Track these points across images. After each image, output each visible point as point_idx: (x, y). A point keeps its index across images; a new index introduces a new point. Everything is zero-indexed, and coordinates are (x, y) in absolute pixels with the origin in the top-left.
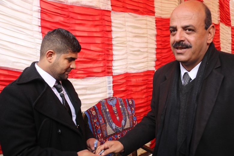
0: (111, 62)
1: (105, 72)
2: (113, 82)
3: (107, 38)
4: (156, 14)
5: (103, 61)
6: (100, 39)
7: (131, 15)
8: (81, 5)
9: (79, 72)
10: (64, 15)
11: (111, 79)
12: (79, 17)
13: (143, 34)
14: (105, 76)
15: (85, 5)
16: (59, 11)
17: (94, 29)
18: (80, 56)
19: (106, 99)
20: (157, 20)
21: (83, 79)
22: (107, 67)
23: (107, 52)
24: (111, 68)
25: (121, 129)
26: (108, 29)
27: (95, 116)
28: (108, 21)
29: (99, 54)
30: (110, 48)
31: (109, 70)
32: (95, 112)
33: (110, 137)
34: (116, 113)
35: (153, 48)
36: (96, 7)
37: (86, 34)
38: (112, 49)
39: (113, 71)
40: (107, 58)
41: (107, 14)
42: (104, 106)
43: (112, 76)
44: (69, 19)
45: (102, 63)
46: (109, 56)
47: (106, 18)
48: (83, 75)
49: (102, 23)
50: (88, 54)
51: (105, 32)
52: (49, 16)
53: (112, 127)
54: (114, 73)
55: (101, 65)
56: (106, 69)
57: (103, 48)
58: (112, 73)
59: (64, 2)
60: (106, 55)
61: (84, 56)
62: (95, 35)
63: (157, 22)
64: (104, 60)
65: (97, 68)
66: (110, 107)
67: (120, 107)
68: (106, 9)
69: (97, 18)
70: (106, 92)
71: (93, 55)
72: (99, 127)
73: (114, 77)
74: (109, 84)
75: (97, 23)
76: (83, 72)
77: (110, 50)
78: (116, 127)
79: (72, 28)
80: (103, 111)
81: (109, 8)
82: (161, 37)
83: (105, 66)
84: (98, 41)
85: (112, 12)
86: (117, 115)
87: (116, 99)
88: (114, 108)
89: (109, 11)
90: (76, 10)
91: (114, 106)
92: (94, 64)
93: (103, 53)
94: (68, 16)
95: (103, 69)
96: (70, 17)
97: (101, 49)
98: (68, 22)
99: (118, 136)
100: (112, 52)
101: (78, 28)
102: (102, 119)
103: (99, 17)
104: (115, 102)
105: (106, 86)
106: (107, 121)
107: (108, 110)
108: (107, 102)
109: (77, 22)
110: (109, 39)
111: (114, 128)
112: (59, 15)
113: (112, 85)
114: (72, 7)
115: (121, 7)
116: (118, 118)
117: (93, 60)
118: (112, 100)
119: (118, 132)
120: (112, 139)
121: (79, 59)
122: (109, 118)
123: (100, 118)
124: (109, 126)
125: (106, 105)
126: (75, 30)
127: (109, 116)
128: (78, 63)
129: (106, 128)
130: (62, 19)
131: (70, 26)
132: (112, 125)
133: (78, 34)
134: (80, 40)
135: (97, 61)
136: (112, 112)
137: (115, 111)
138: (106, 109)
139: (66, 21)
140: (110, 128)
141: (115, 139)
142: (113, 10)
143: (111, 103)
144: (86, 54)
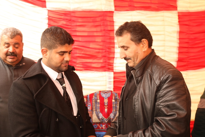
0: (112, 59)
1: (105, 68)
2: (114, 78)
3: (109, 37)
4: (178, 9)
5: (104, 58)
6: (101, 37)
7: (139, 13)
8: (82, 10)
9: (77, 65)
10: (67, 19)
11: (111, 74)
12: (80, 20)
13: (158, 31)
14: (105, 71)
15: (85, 9)
16: (62, 17)
17: (94, 29)
18: (80, 52)
20: (180, 14)
21: (81, 71)
22: (107, 64)
23: (108, 50)
24: (112, 64)
25: (106, 120)
26: (109, 28)
28: (110, 21)
30: (111, 46)
31: (110, 67)
32: (86, 99)
33: (95, 124)
34: (106, 105)
35: (174, 47)
37: (86, 34)
38: (114, 47)
40: (107, 55)
41: (109, 14)
42: (96, 96)
44: (71, 23)
45: (102, 59)
46: (110, 53)
47: (108, 19)
48: (81, 69)
49: (104, 23)
50: (87, 51)
51: (106, 31)
53: (98, 116)
54: (115, 70)
55: (101, 61)
56: (107, 65)
57: (105, 45)
58: (113, 69)
59: (67, 9)
60: (107, 52)
61: (83, 52)
62: (95, 34)
63: (180, 17)
64: (105, 56)
65: (97, 63)
66: (102, 99)
67: (113, 101)
68: (108, 10)
69: (98, 19)
70: (106, 85)
71: (92, 52)
73: (115, 73)
74: (110, 79)
75: (97, 24)
76: (82, 66)
77: (112, 48)
78: (102, 117)
79: (73, 30)
80: (94, 100)
81: (112, 8)
82: (188, 33)
83: (106, 62)
84: (99, 39)
85: (115, 12)
86: (106, 107)
87: (110, 93)
88: (106, 101)
89: (112, 12)
90: (77, 15)
91: (106, 99)
92: (94, 59)
93: (104, 51)
94: (70, 20)
95: (103, 65)
96: (72, 20)
98: (70, 24)
99: (103, 126)
100: (114, 50)
101: (79, 29)
102: (91, 107)
103: (100, 18)
104: (109, 95)
105: (106, 81)
106: (94, 110)
107: (99, 101)
109: (78, 24)
110: (111, 37)
111: (100, 117)
112: (62, 20)
113: (112, 80)
114: (74, 12)
116: (106, 110)
118: (106, 93)
119: (104, 123)
120: (97, 126)
121: (78, 55)
122: (98, 108)
123: (89, 105)
124: (95, 114)
125: (98, 96)
126: (76, 31)
127: (98, 106)
128: (77, 58)
129: (92, 115)
130: (64, 22)
131: (72, 28)
132: (98, 114)
133: (78, 34)
134: (80, 39)
135: (97, 57)
136: (102, 103)
137: (106, 103)
138: (98, 99)
139: (68, 24)
140: (96, 116)
141: (100, 128)
142: (116, 10)
143: (104, 95)
144: (85, 51)
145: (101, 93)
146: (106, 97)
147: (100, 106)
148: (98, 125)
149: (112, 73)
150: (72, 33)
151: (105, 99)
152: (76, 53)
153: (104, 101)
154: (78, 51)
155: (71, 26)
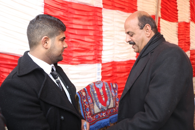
0: (101, 51)
1: (95, 60)
2: (102, 69)
3: (99, 32)
5: (95, 51)
6: (93, 32)
7: (118, 12)
8: (78, 2)
9: (74, 59)
10: (64, 10)
11: (100, 66)
12: (76, 12)
14: (95, 63)
15: (81, 2)
16: (60, 7)
17: (88, 23)
18: (76, 46)
19: (94, 83)
21: (77, 66)
22: (97, 56)
23: (98, 43)
24: (100, 57)
25: (106, 108)
26: (99, 23)
27: (85, 97)
28: (100, 17)
29: (91, 44)
30: (100, 39)
31: (99, 59)
32: (85, 93)
33: (97, 114)
34: (102, 94)
36: (90, 5)
37: (81, 27)
38: (102, 41)
39: (102, 60)
40: (97, 48)
41: (99, 10)
42: (92, 88)
43: (101, 63)
44: (68, 14)
45: (94, 52)
46: (99, 46)
47: (98, 14)
48: (77, 62)
49: (95, 18)
50: (83, 45)
51: (97, 26)
52: (51, 11)
53: (98, 107)
54: (103, 61)
55: (93, 54)
56: (97, 58)
57: (95, 39)
58: (101, 61)
60: (97, 46)
61: (79, 46)
62: (89, 28)
64: (95, 49)
65: (89, 56)
66: (97, 90)
67: (106, 89)
68: (99, 7)
69: (91, 14)
70: (96, 77)
71: (86, 45)
72: (88, 106)
73: (103, 64)
74: (99, 70)
75: (90, 18)
76: (77, 60)
77: (100, 42)
78: (102, 106)
79: (70, 22)
80: (92, 93)
81: (101, 6)
84: (91, 33)
85: (103, 9)
86: (103, 96)
87: (102, 83)
88: (101, 91)
89: (101, 9)
90: (74, 7)
91: (101, 89)
92: (87, 52)
93: (95, 44)
94: (67, 11)
95: (94, 58)
96: (69, 12)
97: (93, 40)
98: (67, 16)
99: (103, 114)
100: (102, 43)
101: (75, 21)
102: (91, 99)
104: (101, 85)
105: (96, 72)
106: (94, 101)
107: (95, 92)
108: (95, 86)
109: (75, 16)
110: (100, 32)
111: (100, 107)
112: (60, 10)
113: (101, 71)
114: (70, 3)
115: (110, 5)
116: (104, 99)
117: (86, 50)
118: (99, 83)
119: (103, 111)
120: (98, 116)
121: (75, 49)
122: (97, 99)
123: (89, 98)
124: (96, 105)
125: (94, 88)
126: (72, 23)
127: (96, 97)
128: (73, 51)
129: (94, 107)
130: (62, 13)
131: (69, 20)
132: (98, 104)
133: (74, 26)
134: (76, 32)
135: (90, 50)
136: (99, 94)
137: (101, 93)
138: (94, 91)
139: (65, 15)
140: (97, 107)
141: (101, 116)
142: (104, 7)
143: (98, 86)
144: (81, 44)
145: (96, 84)
146: (100, 88)
147: (98, 96)
148: (99, 114)
149: (101, 64)
150: (69, 26)
151: (99, 89)
152: (73, 47)
153: (100, 91)
154: (74, 45)
155: (67, 17)
